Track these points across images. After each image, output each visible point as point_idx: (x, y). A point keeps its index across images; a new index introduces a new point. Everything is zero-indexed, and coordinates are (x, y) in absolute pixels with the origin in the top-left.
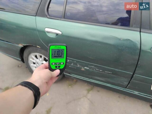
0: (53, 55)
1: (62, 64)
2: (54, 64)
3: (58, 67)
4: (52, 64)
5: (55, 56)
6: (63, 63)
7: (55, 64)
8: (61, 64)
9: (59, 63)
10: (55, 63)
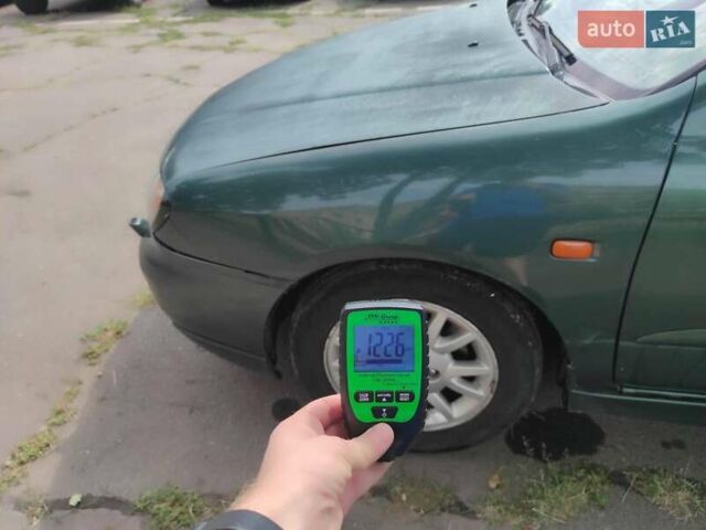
0: (360, 355)
1: (404, 397)
2: (365, 397)
3: (384, 415)
4: (357, 397)
5: (369, 362)
6: (412, 397)
7: (371, 400)
8: (398, 400)
9: (391, 393)
10: (371, 395)
